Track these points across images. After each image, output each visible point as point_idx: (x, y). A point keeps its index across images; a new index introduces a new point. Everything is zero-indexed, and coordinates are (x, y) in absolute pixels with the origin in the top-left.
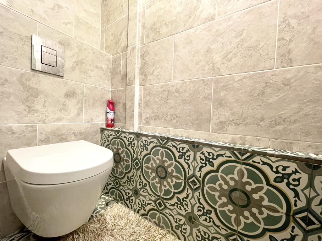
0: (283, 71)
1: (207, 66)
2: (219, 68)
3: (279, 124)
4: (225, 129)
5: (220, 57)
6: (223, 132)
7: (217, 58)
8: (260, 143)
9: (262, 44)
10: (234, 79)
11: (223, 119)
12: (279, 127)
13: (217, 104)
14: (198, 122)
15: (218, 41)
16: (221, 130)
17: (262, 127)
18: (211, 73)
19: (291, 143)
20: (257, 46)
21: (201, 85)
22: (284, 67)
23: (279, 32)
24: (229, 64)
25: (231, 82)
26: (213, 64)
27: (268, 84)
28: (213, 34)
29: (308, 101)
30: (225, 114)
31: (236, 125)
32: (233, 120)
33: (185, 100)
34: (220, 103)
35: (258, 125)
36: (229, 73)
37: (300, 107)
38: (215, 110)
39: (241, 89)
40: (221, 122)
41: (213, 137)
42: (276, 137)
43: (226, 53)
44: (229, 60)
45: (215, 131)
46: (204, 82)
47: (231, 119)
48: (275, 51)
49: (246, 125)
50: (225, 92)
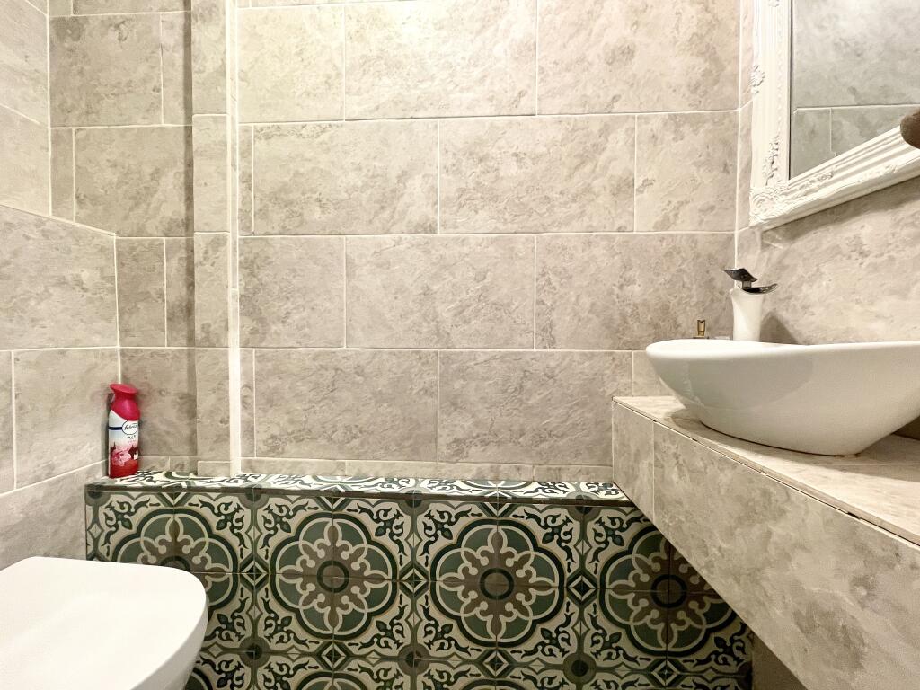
0: (546, 354)
1: (425, 324)
2: (448, 334)
3: (544, 440)
4: (465, 454)
5: (449, 310)
6: (461, 460)
7: (445, 312)
8: (520, 475)
9: (517, 304)
10: (475, 359)
11: (460, 434)
12: (545, 445)
13: (448, 403)
14: (411, 441)
15: (445, 279)
16: (457, 455)
17: (522, 446)
18: (434, 341)
19: (560, 469)
20: (509, 305)
21: (415, 363)
22: (545, 348)
23: (538, 291)
24: (466, 328)
25: (472, 363)
26: (437, 322)
27: (527, 374)
28: (435, 261)
29: (576, 404)
30: (463, 425)
31: (482, 446)
32: (478, 436)
33: (380, 392)
34: (454, 403)
35: (517, 443)
36: (466, 346)
37: (568, 413)
38: (445, 417)
39: (488, 379)
40: (456, 441)
41: (443, 471)
42: (542, 462)
43: (461, 306)
44: (467, 322)
45: (448, 459)
46: (420, 358)
47: (475, 435)
48: (533, 319)
49: (499, 443)
50: (462, 382)
